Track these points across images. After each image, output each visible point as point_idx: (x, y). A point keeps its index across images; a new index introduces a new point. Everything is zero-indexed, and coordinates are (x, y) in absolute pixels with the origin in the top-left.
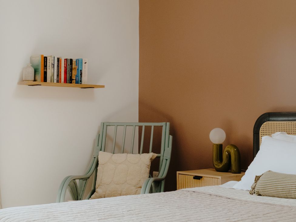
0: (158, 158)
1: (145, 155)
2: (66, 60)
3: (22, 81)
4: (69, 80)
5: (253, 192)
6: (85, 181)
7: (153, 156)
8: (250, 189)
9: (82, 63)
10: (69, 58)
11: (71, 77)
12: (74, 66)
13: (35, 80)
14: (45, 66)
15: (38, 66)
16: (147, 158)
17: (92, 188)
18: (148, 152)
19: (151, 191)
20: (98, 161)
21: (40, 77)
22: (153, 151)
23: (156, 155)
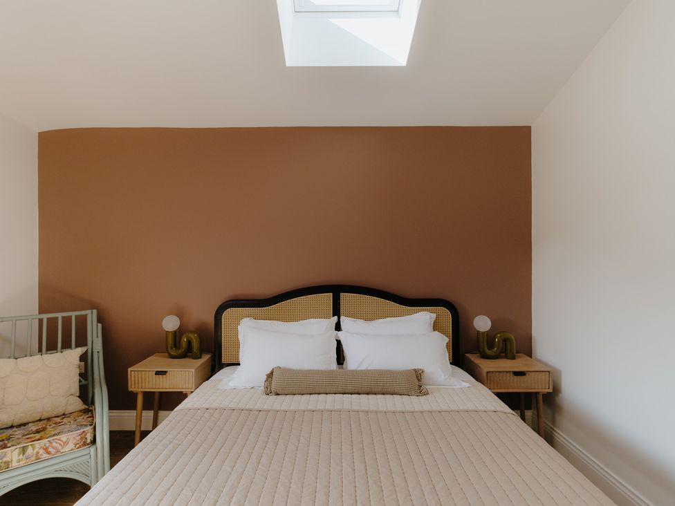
7: (79, 352)
23: (84, 349)
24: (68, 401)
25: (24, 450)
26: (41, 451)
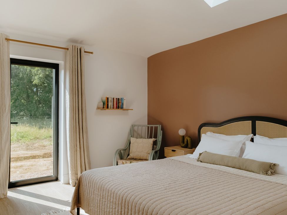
2: (116, 98)
3: (98, 108)
4: (118, 107)
5: (198, 160)
6: (125, 151)
7: (154, 140)
8: (197, 158)
9: (123, 100)
10: (118, 98)
11: (119, 106)
12: (120, 101)
13: (103, 108)
14: (108, 102)
15: (105, 101)
16: (151, 140)
17: (128, 153)
18: (152, 138)
19: (153, 159)
20: (130, 142)
21: (105, 106)
22: (154, 138)
23: (155, 139)
24: (147, 155)
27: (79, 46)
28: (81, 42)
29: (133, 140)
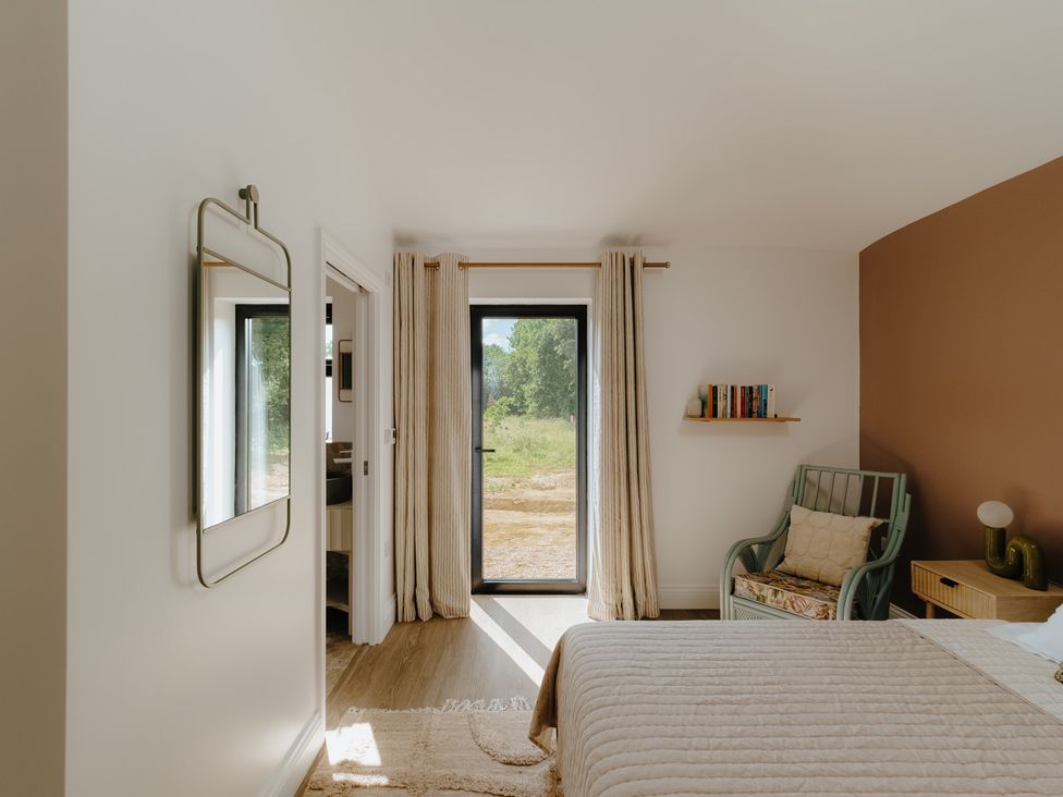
0: (885, 526)
1: (862, 518)
2: (743, 388)
3: (688, 416)
4: (748, 414)
6: (767, 547)
7: (874, 523)
9: (766, 390)
10: (748, 385)
11: (751, 409)
12: (754, 396)
13: (703, 416)
14: (715, 398)
15: (706, 397)
16: (865, 524)
17: (779, 555)
18: (868, 515)
20: (789, 519)
21: (708, 412)
22: (875, 514)
23: (880, 522)
24: (842, 573)
25: (776, 592)
26: (788, 603)
27: (629, 252)
28: (637, 241)
29: (798, 514)
